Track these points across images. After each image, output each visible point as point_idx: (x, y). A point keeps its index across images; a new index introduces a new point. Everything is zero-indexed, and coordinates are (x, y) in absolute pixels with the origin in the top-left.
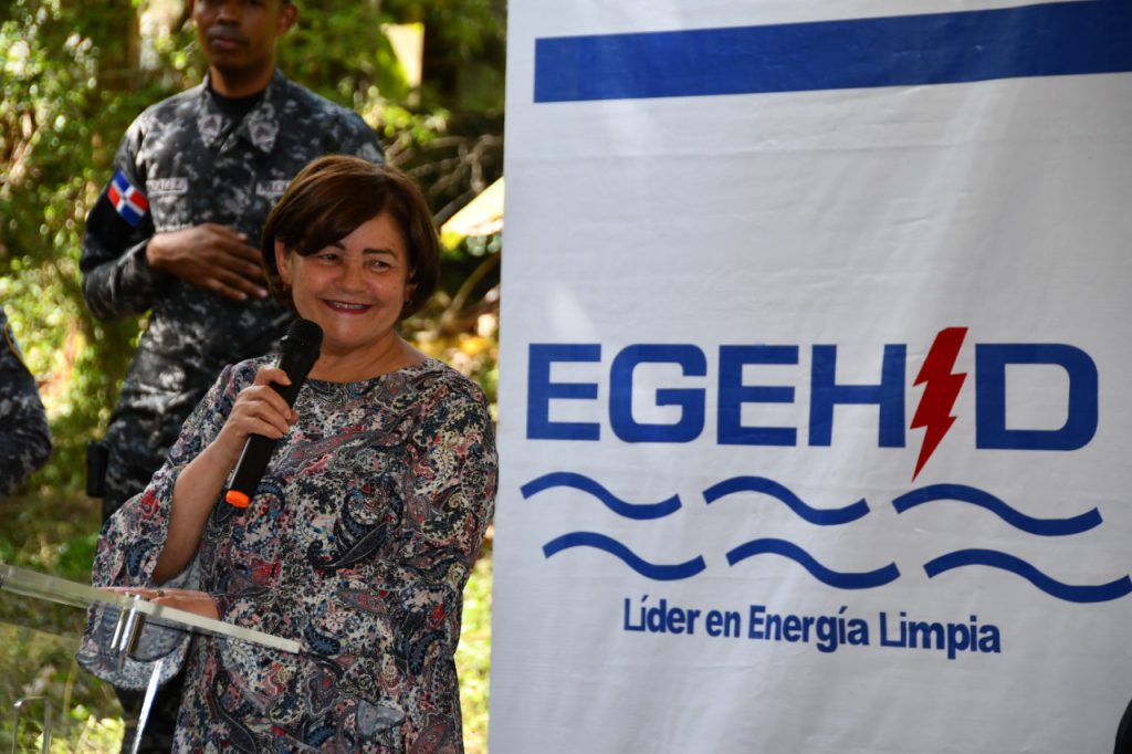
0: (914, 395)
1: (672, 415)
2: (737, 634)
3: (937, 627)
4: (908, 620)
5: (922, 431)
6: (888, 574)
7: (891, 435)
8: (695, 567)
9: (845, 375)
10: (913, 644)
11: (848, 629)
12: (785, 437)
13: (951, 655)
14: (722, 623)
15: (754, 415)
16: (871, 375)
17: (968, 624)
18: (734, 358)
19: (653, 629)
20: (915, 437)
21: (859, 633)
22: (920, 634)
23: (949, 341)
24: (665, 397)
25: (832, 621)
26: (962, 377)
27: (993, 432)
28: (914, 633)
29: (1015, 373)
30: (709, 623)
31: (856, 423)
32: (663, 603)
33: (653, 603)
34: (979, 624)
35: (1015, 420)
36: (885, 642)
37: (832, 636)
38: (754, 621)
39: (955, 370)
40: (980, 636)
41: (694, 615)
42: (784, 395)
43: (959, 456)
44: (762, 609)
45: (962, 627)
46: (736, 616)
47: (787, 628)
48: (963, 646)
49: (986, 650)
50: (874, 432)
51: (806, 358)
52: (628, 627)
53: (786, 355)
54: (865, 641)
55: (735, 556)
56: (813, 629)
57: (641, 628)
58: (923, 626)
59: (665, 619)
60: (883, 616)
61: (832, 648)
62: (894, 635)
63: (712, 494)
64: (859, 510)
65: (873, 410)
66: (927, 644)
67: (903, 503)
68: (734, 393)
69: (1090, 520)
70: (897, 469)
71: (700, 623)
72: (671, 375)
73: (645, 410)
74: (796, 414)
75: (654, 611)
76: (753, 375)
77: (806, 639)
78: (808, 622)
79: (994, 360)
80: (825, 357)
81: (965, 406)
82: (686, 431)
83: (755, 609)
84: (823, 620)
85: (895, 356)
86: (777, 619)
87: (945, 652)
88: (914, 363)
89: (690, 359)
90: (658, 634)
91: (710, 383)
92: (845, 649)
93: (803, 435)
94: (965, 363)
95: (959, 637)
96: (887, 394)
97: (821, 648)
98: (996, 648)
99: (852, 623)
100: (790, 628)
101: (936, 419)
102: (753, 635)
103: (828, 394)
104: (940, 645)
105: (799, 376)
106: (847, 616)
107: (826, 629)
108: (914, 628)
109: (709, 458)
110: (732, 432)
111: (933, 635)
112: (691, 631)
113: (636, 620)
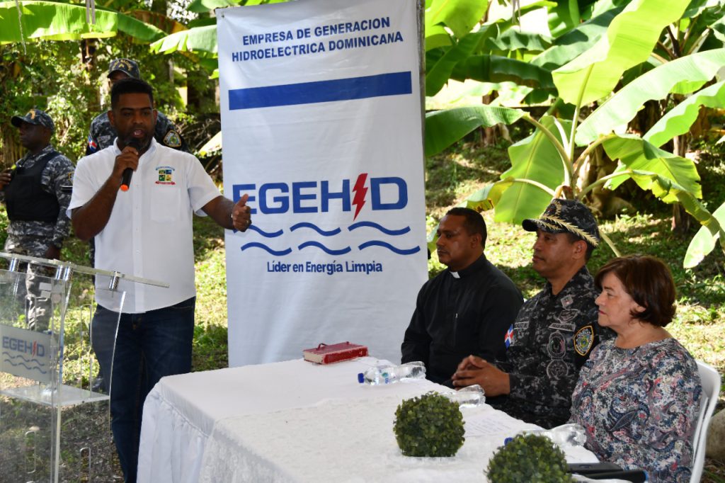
0: (353, 195)
1: (279, 205)
2: (302, 271)
3: (363, 265)
4: (354, 263)
5: (356, 206)
6: (348, 250)
7: (346, 207)
8: (289, 251)
9: (331, 190)
10: (356, 271)
11: (336, 267)
12: (314, 210)
13: (368, 273)
14: (298, 268)
15: (304, 203)
16: (339, 189)
17: (372, 263)
18: (297, 186)
19: (277, 271)
20: (354, 208)
21: (340, 268)
22: (358, 268)
23: (362, 178)
24: (276, 199)
25: (331, 265)
26: (367, 189)
27: (377, 205)
28: (356, 267)
29: (382, 186)
30: (294, 268)
31: (335, 204)
32: (279, 263)
33: (276, 263)
34: (376, 263)
35: (383, 201)
36: (348, 271)
37: (332, 270)
38: (307, 267)
39: (365, 187)
40: (376, 267)
41: (289, 266)
42: (313, 197)
43: (367, 213)
44: (310, 263)
45: (370, 265)
46: (302, 266)
47: (318, 268)
48: (371, 270)
49: (378, 271)
50: (341, 207)
51: (319, 185)
52: (269, 271)
53: (313, 184)
54: (342, 270)
55: (301, 247)
56: (326, 268)
57: (273, 271)
58: (359, 265)
59: (281, 268)
60: (347, 263)
61: (332, 273)
62: (350, 268)
63: (293, 229)
64: (338, 231)
65: (340, 201)
66: (360, 270)
67: (351, 228)
68: (297, 197)
69: (407, 230)
70: (348, 219)
71: (291, 268)
72: (278, 193)
73: (271, 204)
74: (317, 203)
75: (276, 265)
76: (303, 191)
77: (324, 271)
78: (324, 266)
79: (376, 183)
80: (325, 185)
81: (368, 197)
82: (283, 209)
83: (307, 263)
84: (328, 265)
85: (346, 183)
86: (315, 265)
87: (366, 272)
88: (352, 185)
89: (284, 187)
90: (278, 272)
91: (290, 194)
92: (336, 273)
93: (320, 209)
94: (367, 184)
95: (370, 267)
96: (344, 195)
97: (328, 273)
98: (381, 270)
99: (338, 265)
100: (319, 268)
101: (360, 202)
102: (308, 271)
103: (326, 196)
104: (364, 270)
105: (317, 191)
106: (336, 264)
107: (330, 268)
108: (356, 265)
109: (291, 217)
110: (298, 209)
111: (362, 268)
112: (288, 271)
113: (271, 268)
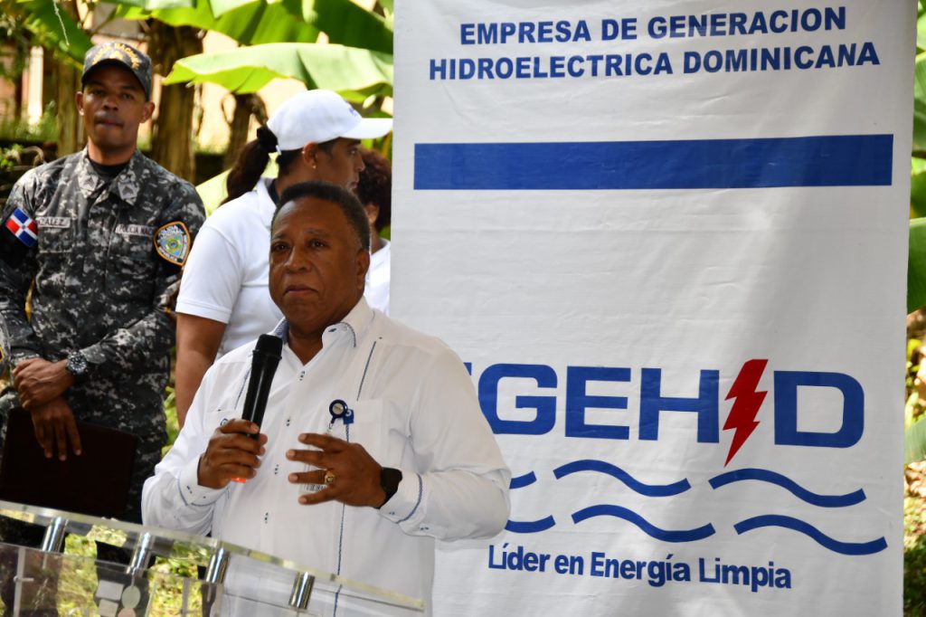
0: (725, 407)
1: (529, 415)
2: (581, 572)
3: (744, 569)
4: (721, 563)
5: (733, 431)
6: (707, 531)
7: (707, 433)
8: (548, 523)
9: (667, 390)
10: (725, 581)
11: (674, 570)
12: (621, 433)
13: (754, 589)
14: (568, 564)
15: (593, 416)
16: (691, 390)
17: (767, 568)
18: (578, 376)
19: (512, 567)
20: (727, 436)
21: (684, 573)
22: (730, 574)
23: (753, 370)
24: (522, 402)
25: (661, 565)
26: (763, 394)
27: (787, 433)
28: (726, 573)
29: (804, 392)
30: (557, 564)
31: (678, 427)
32: (521, 549)
33: (512, 549)
34: (775, 568)
35: (804, 425)
36: (703, 579)
37: (661, 575)
38: (595, 563)
39: (759, 389)
40: (776, 576)
41: (545, 558)
42: (620, 403)
43: (762, 448)
44: (602, 555)
45: (762, 570)
46: (580, 560)
47: (623, 570)
48: (763, 583)
49: (780, 586)
50: (694, 432)
51: (636, 378)
52: (492, 566)
53: (622, 375)
54: (687, 578)
55: (579, 517)
56: (645, 570)
57: (503, 567)
58: (734, 569)
59: (522, 561)
60: (702, 561)
61: (661, 583)
62: (710, 574)
63: (560, 473)
64: (682, 486)
65: (693, 417)
66: (736, 581)
67: (717, 482)
68: (577, 401)
69: (858, 497)
70: (714, 457)
71: (550, 564)
72: (529, 387)
73: (507, 410)
74: (630, 417)
75: (513, 555)
76: (593, 388)
77: (639, 577)
78: (641, 565)
79: (788, 383)
80: (651, 378)
81: (766, 415)
82: (542, 425)
83: (595, 555)
84: (653, 564)
85: (709, 379)
86: (615, 562)
87: (749, 587)
88: (726, 383)
89: (545, 376)
90: (516, 571)
91: (560, 393)
92: (672, 585)
93: (634, 432)
94: (766, 384)
95: (760, 577)
96: (704, 404)
97: (652, 583)
98: (788, 585)
99: (677, 566)
100: (626, 569)
101: (743, 423)
102: (594, 573)
103: (653, 403)
104: (746, 582)
105: (631, 390)
106: (673, 561)
107: (656, 570)
108: (726, 569)
109: (557, 445)
110: (576, 428)
111: (741, 575)
112: (542, 569)
113: (498, 560)
